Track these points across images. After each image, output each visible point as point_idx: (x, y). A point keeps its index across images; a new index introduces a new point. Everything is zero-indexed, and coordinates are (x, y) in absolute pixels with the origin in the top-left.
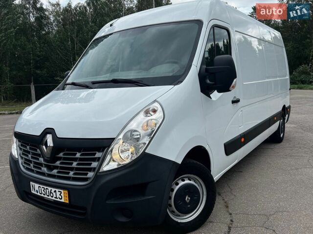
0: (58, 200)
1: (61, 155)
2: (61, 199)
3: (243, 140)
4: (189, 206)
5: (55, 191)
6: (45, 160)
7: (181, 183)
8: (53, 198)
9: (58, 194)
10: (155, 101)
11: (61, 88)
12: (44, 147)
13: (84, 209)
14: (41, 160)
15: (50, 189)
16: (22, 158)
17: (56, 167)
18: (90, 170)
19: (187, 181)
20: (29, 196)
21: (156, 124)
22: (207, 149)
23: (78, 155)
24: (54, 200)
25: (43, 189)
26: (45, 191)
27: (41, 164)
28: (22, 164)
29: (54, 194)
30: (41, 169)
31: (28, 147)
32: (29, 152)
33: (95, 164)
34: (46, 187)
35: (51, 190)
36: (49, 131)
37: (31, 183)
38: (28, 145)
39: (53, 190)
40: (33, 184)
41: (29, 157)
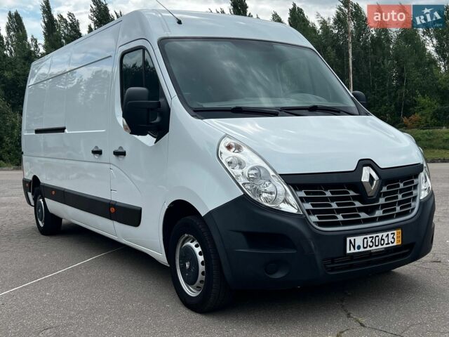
0: (391, 245)
1: (385, 189)
5: (388, 235)
8: (385, 246)
9: (390, 237)
14: (358, 204)
15: (380, 235)
23: (401, 186)
24: (386, 248)
26: (373, 241)
33: (415, 193)
34: (374, 235)
35: (382, 236)
37: (348, 239)
39: (385, 234)
40: (352, 239)
41: (334, 206)
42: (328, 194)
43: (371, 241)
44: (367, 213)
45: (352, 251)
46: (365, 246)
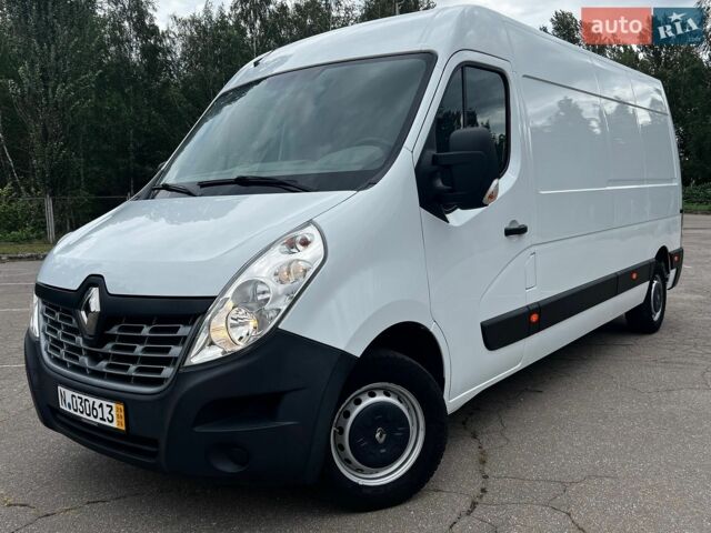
0: (107, 423)
1: (115, 330)
2: (111, 422)
3: (534, 318)
4: (383, 451)
5: (101, 406)
6: (85, 341)
7: (367, 401)
8: (98, 420)
9: (107, 410)
10: (310, 222)
11: (144, 196)
12: (83, 313)
13: (155, 443)
14: (79, 339)
15: (91, 400)
16: (47, 336)
17: (106, 356)
18: (168, 362)
19: (380, 398)
20: (58, 416)
21: (305, 271)
22: (431, 330)
23: (146, 331)
24: (99, 424)
25: (79, 401)
26: (83, 405)
27: (79, 350)
28: (46, 349)
29: (99, 410)
30: (77, 359)
31: (57, 314)
32: (59, 326)
33: (176, 351)
34: (84, 397)
35: (94, 403)
36: (94, 281)
37: (59, 388)
38: (58, 311)
39: (98, 402)
40: (63, 390)
43: (81, 404)
46: (75, 408)
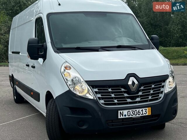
0: (144, 115)
8: (140, 115)
9: (144, 111)
14: (126, 95)
26: (134, 112)
33: (162, 89)
34: (134, 110)
35: (139, 110)
37: (119, 112)
39: (141, 110)
40: (121, 111)
41: (113, 95)
42: (110, 90)
43: (132, 113)
44: (131, 99)
45: (122, 117)
46: (129, 115)
